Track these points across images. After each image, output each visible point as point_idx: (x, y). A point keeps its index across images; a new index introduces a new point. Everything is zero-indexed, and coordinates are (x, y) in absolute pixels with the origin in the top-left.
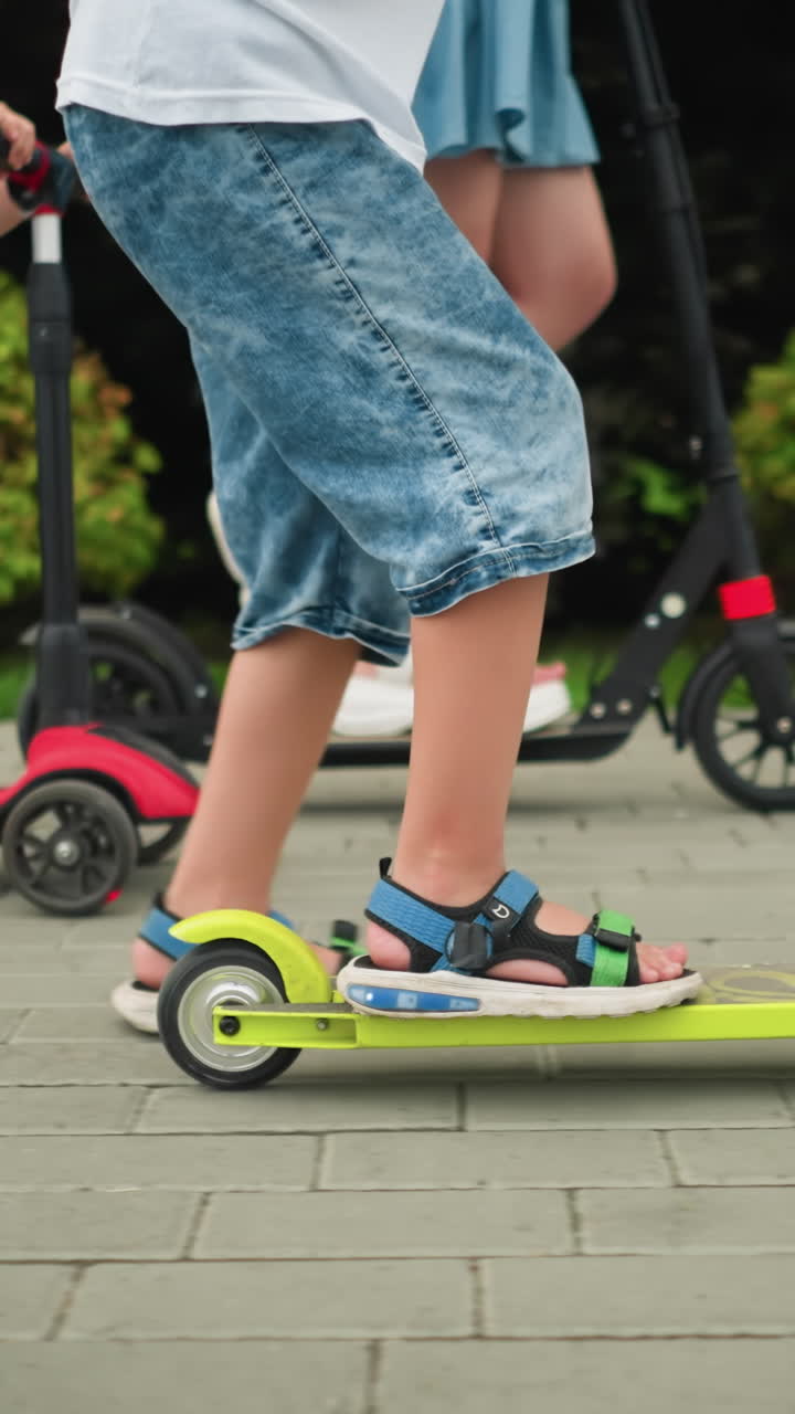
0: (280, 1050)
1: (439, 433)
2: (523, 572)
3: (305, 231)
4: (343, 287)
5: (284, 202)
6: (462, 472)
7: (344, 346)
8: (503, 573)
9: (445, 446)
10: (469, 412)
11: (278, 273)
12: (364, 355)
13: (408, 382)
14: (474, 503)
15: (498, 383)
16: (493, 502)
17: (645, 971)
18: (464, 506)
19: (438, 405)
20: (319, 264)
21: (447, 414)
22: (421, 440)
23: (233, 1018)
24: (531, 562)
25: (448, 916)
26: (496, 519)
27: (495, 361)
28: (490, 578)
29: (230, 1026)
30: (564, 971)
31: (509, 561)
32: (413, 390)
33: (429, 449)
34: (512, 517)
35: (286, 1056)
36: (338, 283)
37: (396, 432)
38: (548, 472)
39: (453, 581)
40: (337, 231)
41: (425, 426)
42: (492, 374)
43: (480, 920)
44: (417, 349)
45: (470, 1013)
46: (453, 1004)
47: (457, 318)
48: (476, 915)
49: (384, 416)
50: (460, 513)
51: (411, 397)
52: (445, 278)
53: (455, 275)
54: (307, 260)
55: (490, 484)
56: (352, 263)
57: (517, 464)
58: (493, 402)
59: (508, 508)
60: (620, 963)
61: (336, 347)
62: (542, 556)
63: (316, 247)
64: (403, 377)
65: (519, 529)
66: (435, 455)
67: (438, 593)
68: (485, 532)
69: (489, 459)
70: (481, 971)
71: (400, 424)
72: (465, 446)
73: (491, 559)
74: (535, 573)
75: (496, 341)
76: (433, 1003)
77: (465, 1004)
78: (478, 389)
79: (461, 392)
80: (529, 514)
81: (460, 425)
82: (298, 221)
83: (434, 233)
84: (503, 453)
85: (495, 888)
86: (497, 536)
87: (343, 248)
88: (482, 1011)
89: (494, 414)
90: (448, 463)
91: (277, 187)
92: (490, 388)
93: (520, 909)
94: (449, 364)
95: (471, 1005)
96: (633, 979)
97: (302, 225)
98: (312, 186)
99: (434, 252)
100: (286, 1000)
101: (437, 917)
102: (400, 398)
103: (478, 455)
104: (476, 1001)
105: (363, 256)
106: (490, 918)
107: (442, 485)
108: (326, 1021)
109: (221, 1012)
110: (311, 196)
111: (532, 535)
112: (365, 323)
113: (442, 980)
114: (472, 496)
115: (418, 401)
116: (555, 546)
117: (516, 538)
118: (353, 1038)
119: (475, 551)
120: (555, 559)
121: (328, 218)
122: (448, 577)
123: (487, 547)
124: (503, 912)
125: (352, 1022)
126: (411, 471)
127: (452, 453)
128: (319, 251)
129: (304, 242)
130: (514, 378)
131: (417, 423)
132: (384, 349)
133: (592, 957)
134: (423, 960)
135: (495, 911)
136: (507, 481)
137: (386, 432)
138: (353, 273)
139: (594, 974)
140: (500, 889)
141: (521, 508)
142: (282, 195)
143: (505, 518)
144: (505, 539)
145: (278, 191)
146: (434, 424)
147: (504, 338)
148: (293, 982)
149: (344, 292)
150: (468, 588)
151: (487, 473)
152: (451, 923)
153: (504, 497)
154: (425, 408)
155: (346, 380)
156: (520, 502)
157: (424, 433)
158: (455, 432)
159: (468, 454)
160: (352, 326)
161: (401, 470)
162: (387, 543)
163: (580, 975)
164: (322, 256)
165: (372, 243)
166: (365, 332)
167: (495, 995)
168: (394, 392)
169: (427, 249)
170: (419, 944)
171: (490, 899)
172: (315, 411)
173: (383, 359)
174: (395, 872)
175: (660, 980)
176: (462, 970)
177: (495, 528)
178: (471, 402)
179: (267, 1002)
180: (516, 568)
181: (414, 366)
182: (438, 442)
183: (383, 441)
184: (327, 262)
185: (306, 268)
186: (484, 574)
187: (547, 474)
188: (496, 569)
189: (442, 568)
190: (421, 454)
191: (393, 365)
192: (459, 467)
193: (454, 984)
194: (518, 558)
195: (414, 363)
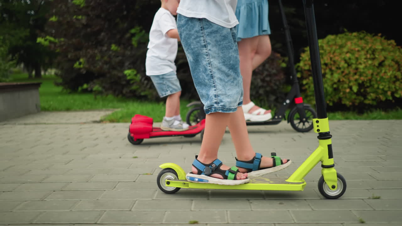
0: (177, 188)
1: (214, 83)
2: (220, 111)
3: (204, 42)
4: (207, 53)
5: (203, 36)
6: (215, 91)
7: (204, 64)
8: (217, 110)
9: (214, 86)
10: (220, 81)
11: (197, 49)
12: (206, 66)
13: (211, 73)
14: (216, 97)
15: (226, 78)
16: (219, 98)
17: (238, 177)
18: (214, 97)
19: (215, 78)
20: (205, 48)
21: (216, 80)
22: (211, 84)
23: (169, 182)
24: (222, 110)
25: (205, 165)
26: (219, 101)
27: (227, 74)
28: (214, 111)
29: (168, 183)
30: (223, 177)
31: (218, 109)
32: (212, 75)
33: (212, 86)
34: (221, 101)
35: (178, 189)
36: (207, 52)
37: (208, 81)
38: (230, 95)
39: (210, 110)
40: (209, 44)
41: (212, 81)
42: (226, 76)
43: (210, 167)
44: (215, 68)
45: (207, 183)
46: (204, 181)
47: (224, 64)
48: (209, 166)
49: (206, 78)
50: (213, 98)
51: (211, 76)
52: (224, 57)
53: (226, 57)
54: (203, 47)
55: (219, 95)
56: (210, 50)
57: (225, 92)
58: (224, 81)
59: (221, 100)
60: (233, 176)
61: (203, 64)
62: (224, 109)
63: (205, 45)
64: (211, 72)
65: (222, 104)
66: (213, 87)
67: (207, 111)
68: (216, 103)
69: (221, 90)
70: (209, 175)
71: (208, 80)
72: (217, 87)
73: (215, 108)
74: (222, 112)
75: (229, 70)
76: (200, 180)
77: (206, 181)
78: (223, 78)
79: (220, 77)
80: (224, 102)
81: (218, 83)
82: (204, 40)
83: (226, 49)
84: (223, 90)
85: (213, 161)
86: (218, 104)
87: (209, 47)
88: (209, 183)
89: (224, 83)
90: (214, 89)
91: (202, 33)
92: (224, 78)
93: (217, 165)
94: (219, 72)
95: (207, 181)
96: (235, 179)
97: (204, 41)
98: (208, 35)
99: (224, 52)
100: (178, 179)
101: (203, 165)
102: (209, 75)
103: (219, 89)
104: (208, 181)
105: (212, 49)
106: (212, 166)
107: (212, 92)
108: (184, 183)
109: (167, 180)
110: (207, 37)
111: (224, 106)
112: (208, 61)
113: (203, 176)
114: (216, 96)
115: (212, 77)
116: (227, 109)
117: (221, 105)
118: (188, 186)
119: (213, 105)
120: (227, 111)
121: (209, 41)
122: (209, 109)
123: (215, 105)
124: (214, 165)
125: (188, 184)
126: (209, 89)
127: (215, 87)
128: (205, 46)
129: (203, 44)
130: (230, 78)
131: (211, 80)
132: (209, 66)
133: (228, 174)
134: (200, 173)
135: (213, 165)
136: (222, 95)
137: (206, 81)
138: (209, 52)
139: (228, 177)
140: (214, 162)
141: (224, 100)
142: (203, 35)
143: (220, 101)
144: (219, 105)
145: (202, 34)
146: (213, 81)
147: (231, 70)
148: (180, 176)
149: (207, 54)
150: (211, 112)
151: (220, 93)
152: (205, 167)
153: (221, 98)
154: (213, 78)
155: (203, 70)
156: (224, 99)
157: (212, 83)
158: (216, 84)
159: (217, 88)
160: (206, 61)
161: (208, 88)
162: (204, 100)
163: (226, 178)
164: (205, 47)
165: (214, 47)
166: (208, 62)
167: (211, 180)
168: (209, 74)
169: (223, 51)
170: (199, 170)
171: (212, 163)
172: (198, 74)
173: (209, 68)
174: (198, 158)
175: (240, 179)
176: (206, 175)
177: (218, 102)
178: (221, 79)
179: (175, 179)
180: (219, 110)
181: (213, 71)
182: (213, 85)
183: (206, 82)
184: (206, 48)
185: (202, 49)
186: (213, 110)
187: (230, 96)
188: (216, 110)
189: (208, 107)
190: (211, 86)
191: (210, 69)
192: (215, 90)
193: (204, 177)
194: (220, 109)
195: (214, 70)
